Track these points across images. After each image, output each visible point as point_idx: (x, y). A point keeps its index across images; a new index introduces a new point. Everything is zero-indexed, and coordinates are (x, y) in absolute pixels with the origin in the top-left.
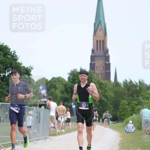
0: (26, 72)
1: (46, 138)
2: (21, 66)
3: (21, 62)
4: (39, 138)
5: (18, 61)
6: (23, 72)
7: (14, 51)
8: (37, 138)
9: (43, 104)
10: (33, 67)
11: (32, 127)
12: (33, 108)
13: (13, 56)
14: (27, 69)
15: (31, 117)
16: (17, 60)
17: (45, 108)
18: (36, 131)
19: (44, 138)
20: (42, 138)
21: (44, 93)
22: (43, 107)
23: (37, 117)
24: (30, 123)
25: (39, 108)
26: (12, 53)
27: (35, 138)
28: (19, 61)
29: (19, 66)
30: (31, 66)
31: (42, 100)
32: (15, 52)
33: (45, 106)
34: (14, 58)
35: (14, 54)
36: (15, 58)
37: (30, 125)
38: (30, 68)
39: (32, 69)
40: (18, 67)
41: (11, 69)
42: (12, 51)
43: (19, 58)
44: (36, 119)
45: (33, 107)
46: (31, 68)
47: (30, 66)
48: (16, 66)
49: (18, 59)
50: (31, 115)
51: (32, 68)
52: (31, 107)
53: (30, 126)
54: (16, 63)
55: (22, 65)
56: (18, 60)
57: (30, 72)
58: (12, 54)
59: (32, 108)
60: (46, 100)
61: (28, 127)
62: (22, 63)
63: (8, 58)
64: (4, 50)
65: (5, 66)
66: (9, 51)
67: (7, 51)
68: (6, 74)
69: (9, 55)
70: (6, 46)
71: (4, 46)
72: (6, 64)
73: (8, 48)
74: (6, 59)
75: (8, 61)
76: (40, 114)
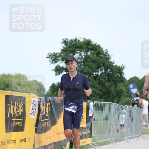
0: (118, 71)
1: (138, 137)
2: (113, 65)
4: (132, 136)
6: (116, 71)
7: (106, 50)
8: (130, 137)
9: (136, 102)
11: (125, 126)
12: (127, 107)
13: (105, 55)
14: (119, 68)
15: (124, 116)
17: (138, 106)
18: (129, 129)
19: (136, 136)
20: (135, 137)
21: (137, 92)
22: (136, 106)
23: (130, 116)
25: (132, 107)
26: (105, 52)
27: (128, 136)
28: (111, 60)
30: (123, 65)
31: (135, 99)
32: (108, 51)
33: (137, 105)
34: (106, 57)
35: (106, 53)
36: (108, 57)
37: (123, 123)
38: (122, 66)
39: (124, 67)
40: (110, 66)
41: (104, 68)
42: (104, 51)
43: (111, 57)
45: (126, 106)
46: (123, 67)
47: (122, 65)
48: (109, 65)
49: (111, 59)
50: (124, 113)
51: (124, 66)
52: (124, 106)
53: (123, 125)
54: (109, 62)
56: (110, 59)
57: (122, 71)
58: (104, 53)
59: (125, 106)
60: (138, 98)
61: (121, 125)
62: (114, 62)
63: (100, 57)
64: (97, 49)
65: (97, 65)
66: (102, 50)
67: (100, 51)
68: (98, 73)
69: (102, 54)
70: (99, 45)
71: (97, 45)
72: (99, 63)
73: (100, 48)
74: (99, 58)
75: (101, 60)
76: (133, 112)
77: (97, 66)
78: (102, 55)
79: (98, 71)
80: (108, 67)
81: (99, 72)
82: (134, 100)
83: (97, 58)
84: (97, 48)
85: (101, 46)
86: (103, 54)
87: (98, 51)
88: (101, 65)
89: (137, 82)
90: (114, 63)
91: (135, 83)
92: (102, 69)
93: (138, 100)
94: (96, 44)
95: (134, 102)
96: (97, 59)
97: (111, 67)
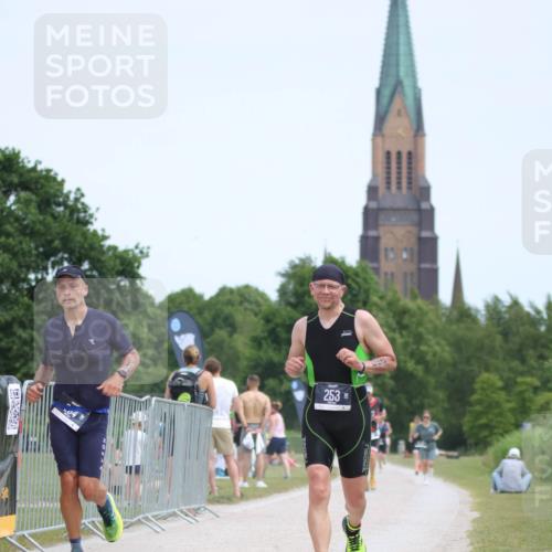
0: (121, 268)
1: (196, 511)
2: (102, 246)
3: (103, 230)
4: (170, 511)
5: (91, 228)
6: (113, 269)
7: (78, 189)
8: (164, 512)
10: (149, 248)
11: (146, 471)
12: (150, 401)
13: (73, 210)
14: (125, 255)
15: (140, 433)
16: (87, 223)
17: (193, 400)
18: (158, 484)
19: (189, 510)
20: (182, 512)
22: (185, 397)
23: (162, 434)
24: (138, 456)
25: (170, 400)
26: (72, 197)
27: (156, 510)
28: (96, 226)
29: (97, 245)
30: (140, 246)
31: (184, 371)
32: (83, 195)
33: (192, 393)
34: (77, 215)
35: (77, 200)
36: (82, 215)
37: (138, 463)
38: (137, 251)
39: (144, 254)
40: (92, 248)
41: (66, 256)
42: (70, 192)
43: (96, 215)
44: (160, 440)
45: (147, 397)
46: (141, 252)
47: (137, 247)
48: (86, 246)
49: (93, 220)
50: (140, 425)
51: (145, 251)
52: (141, 397)
53: (138, 468)
54: (85, 235)
55: (107, 243)
56: (91, 223)
57: (138, 267)
58: (70, 203)
59: (144, 399)
61: (129, 470)
62: (107, 234)
63: (55, 217)
64: (43, 186)
65: (43, 246)
66: (61, 190)
67: (52, 191)
68: (47, 274)
69: (59, 205)
70: (48, 171)
71: (41, 171)
72: (49, 238)
73: (55, 179)
74: (49, 219)
75: (55, 227)
76: (173, 422)
77: (41, 250)
78: (62, 209)
79: (46, 269)
80: (83, 251)
81: (50, 270)
82: (177, 375)
83: (41, 218)
84: (42, 181)
85: (56, 174)
86: (65, 204)
87: (47, 193)
88: (57, 243)
89: (194, 311)
90: (105, 238)
91: (187, 312)
92: (62, 259)
93: (193, 377)
94: (39, 168)
95: (177, 382)
96: (40, 222)
97: (93, 254)
